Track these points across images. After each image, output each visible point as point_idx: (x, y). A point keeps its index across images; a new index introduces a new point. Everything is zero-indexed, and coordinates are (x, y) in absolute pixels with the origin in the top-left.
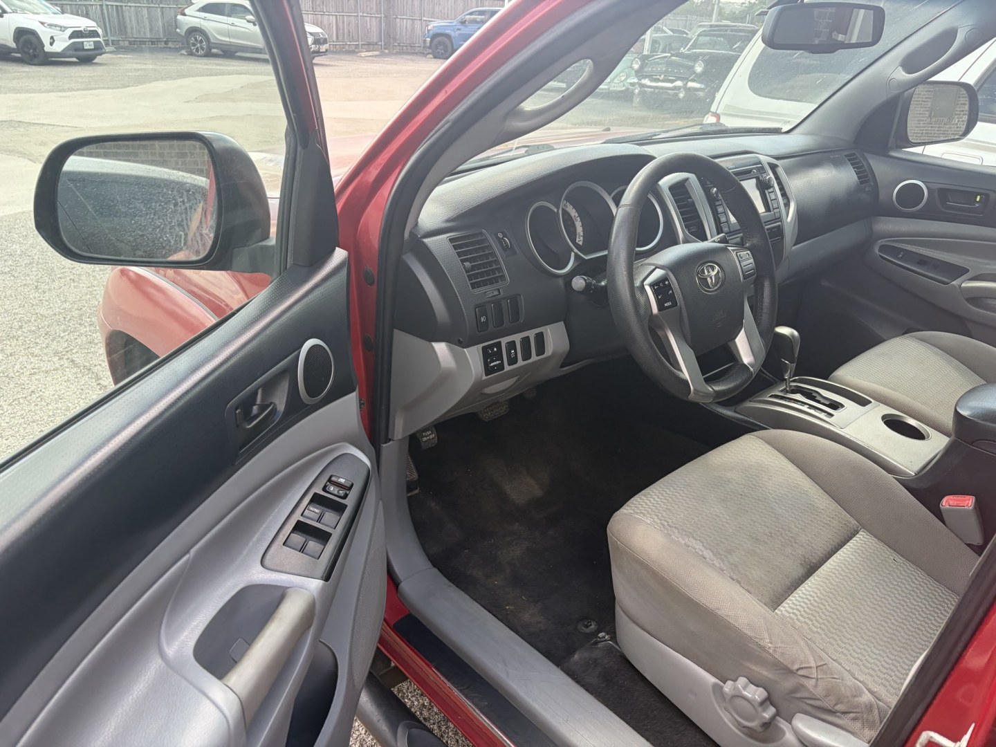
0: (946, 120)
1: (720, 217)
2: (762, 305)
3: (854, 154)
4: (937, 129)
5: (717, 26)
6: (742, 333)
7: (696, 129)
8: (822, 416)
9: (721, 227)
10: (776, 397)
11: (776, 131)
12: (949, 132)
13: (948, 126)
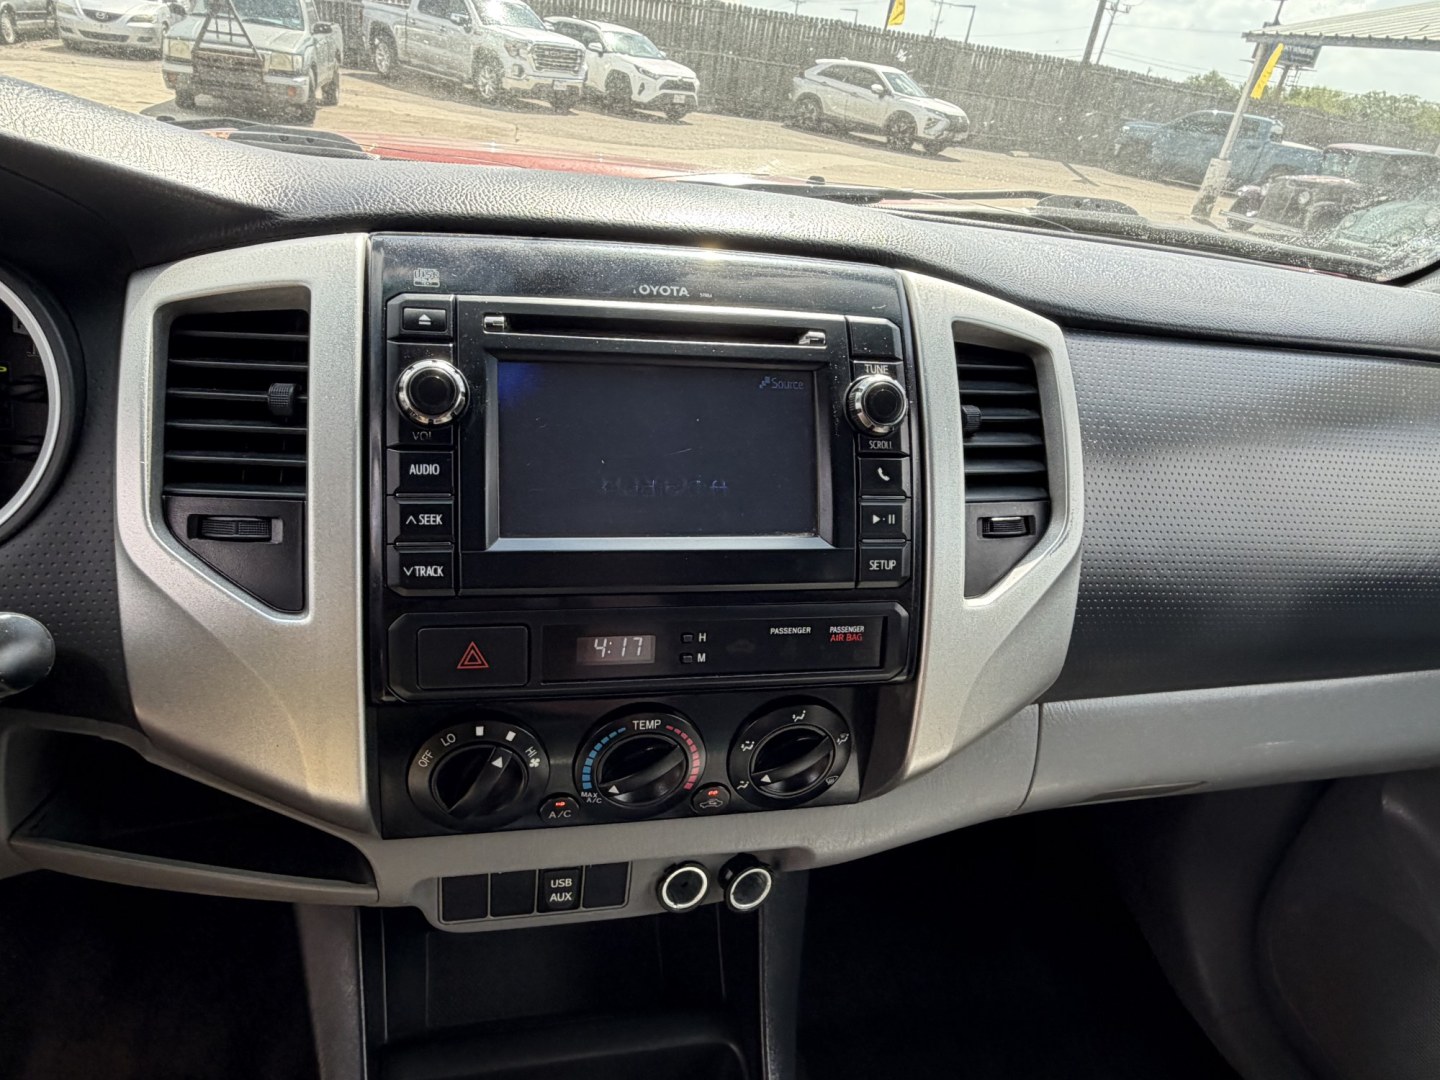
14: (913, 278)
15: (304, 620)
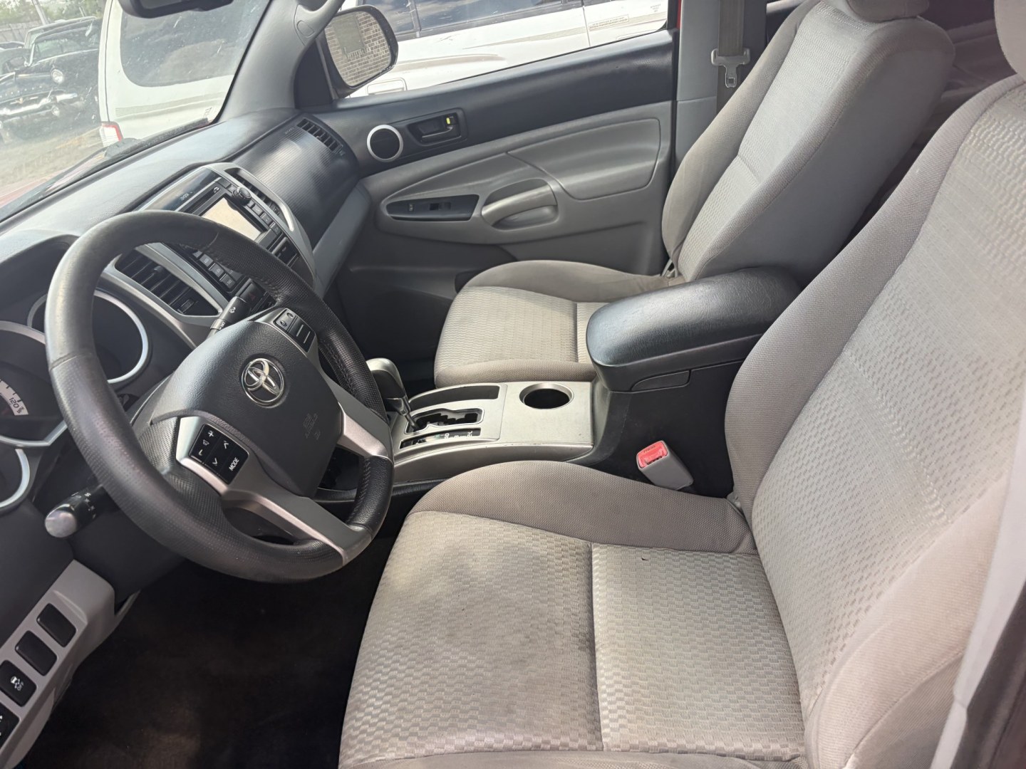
0: (361, 52)
1: (213, 270)
2: (345, 366)
3: (305, 121)
4: (357, 64)
5: (51, 28)
6: (347, 420)
7: (100, 158)
8: (469, 437)
9: (222, 283)
10: (406, 443)
11: (201, 125)
12: (370, 63)
13: (365, 57)
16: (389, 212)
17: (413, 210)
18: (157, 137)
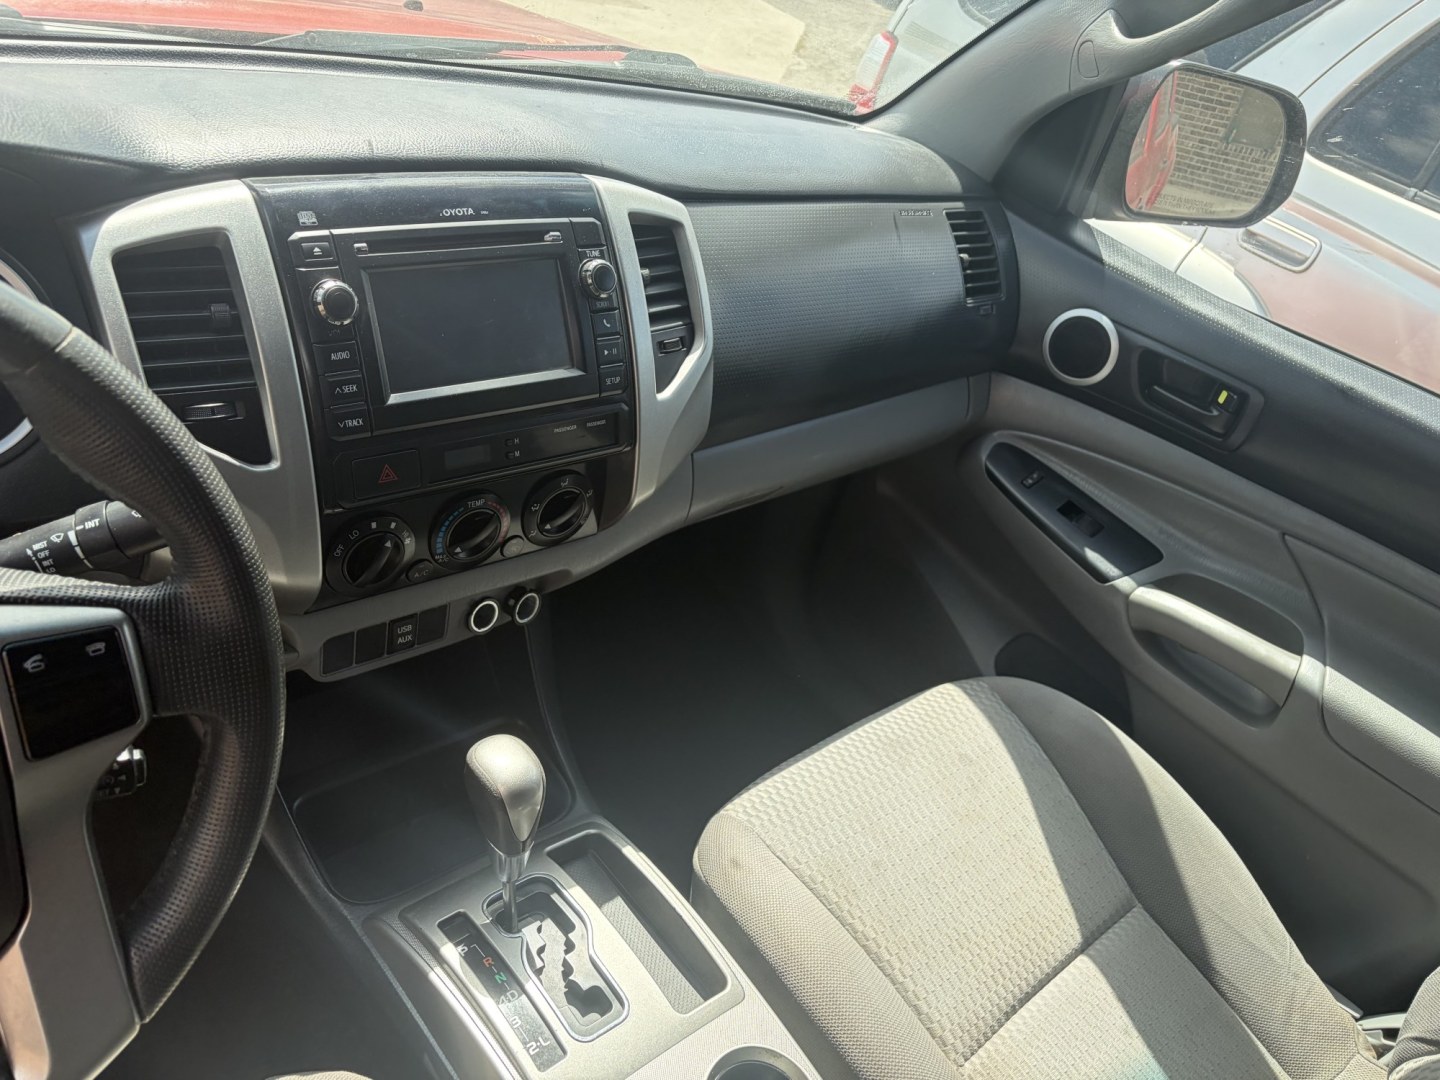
3: (978, 215)
13: (1258, 166)
14: (600, 183)
15: (274, 465)
16: (990, 457)
17: (1031, 486)
18: (743, 84)
